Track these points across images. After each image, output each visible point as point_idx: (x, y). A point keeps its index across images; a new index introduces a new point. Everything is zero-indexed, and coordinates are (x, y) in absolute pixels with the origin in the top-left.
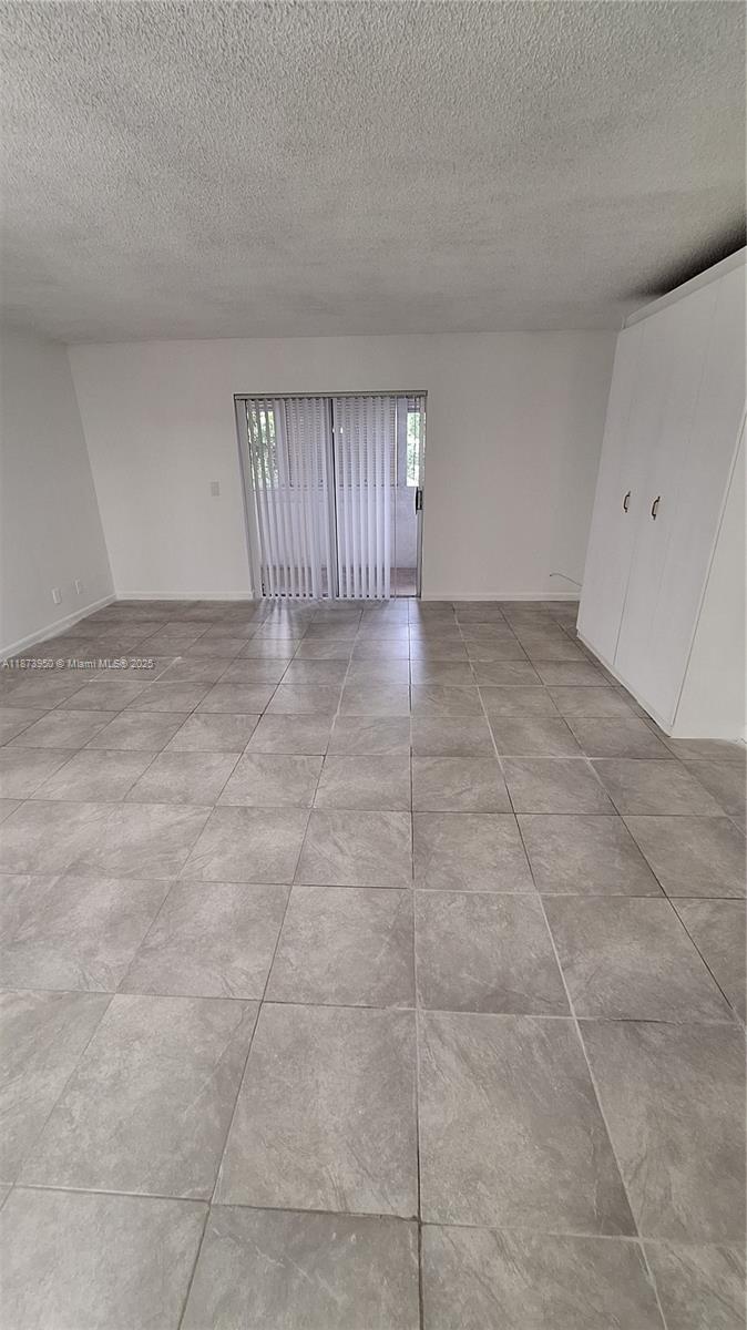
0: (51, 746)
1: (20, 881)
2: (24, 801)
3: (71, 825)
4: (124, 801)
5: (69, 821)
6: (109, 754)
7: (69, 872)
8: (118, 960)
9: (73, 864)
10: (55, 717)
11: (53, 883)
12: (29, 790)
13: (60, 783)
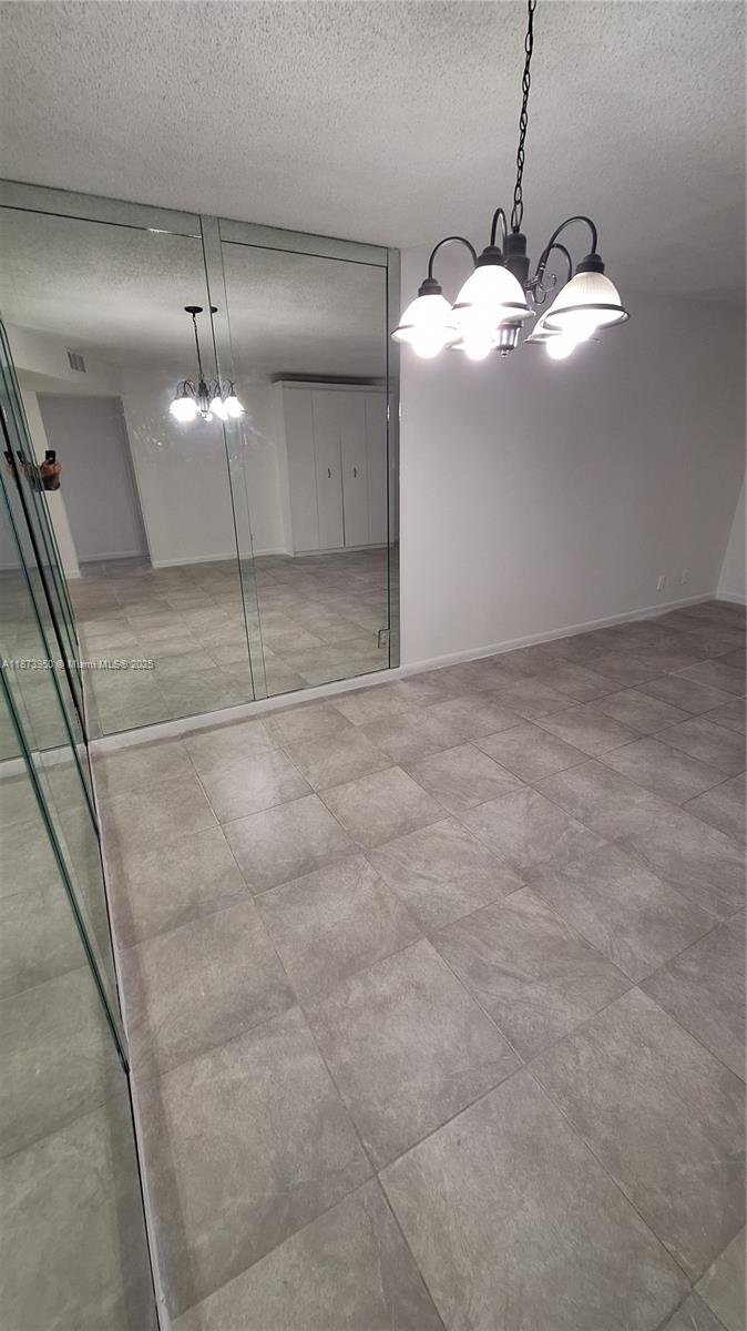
0: (622, 721)
1: (574, 824)
2: (592, 758)
3: (626, 801)
4: (682, 807)
5: (625, 797)
6: (676, 753)
7: (616, 843)
8: (645, 956)
9: (621, 838)
10: (631, 696)
11: (600, 844)
12: (597, 751)
13: (626, 759)
